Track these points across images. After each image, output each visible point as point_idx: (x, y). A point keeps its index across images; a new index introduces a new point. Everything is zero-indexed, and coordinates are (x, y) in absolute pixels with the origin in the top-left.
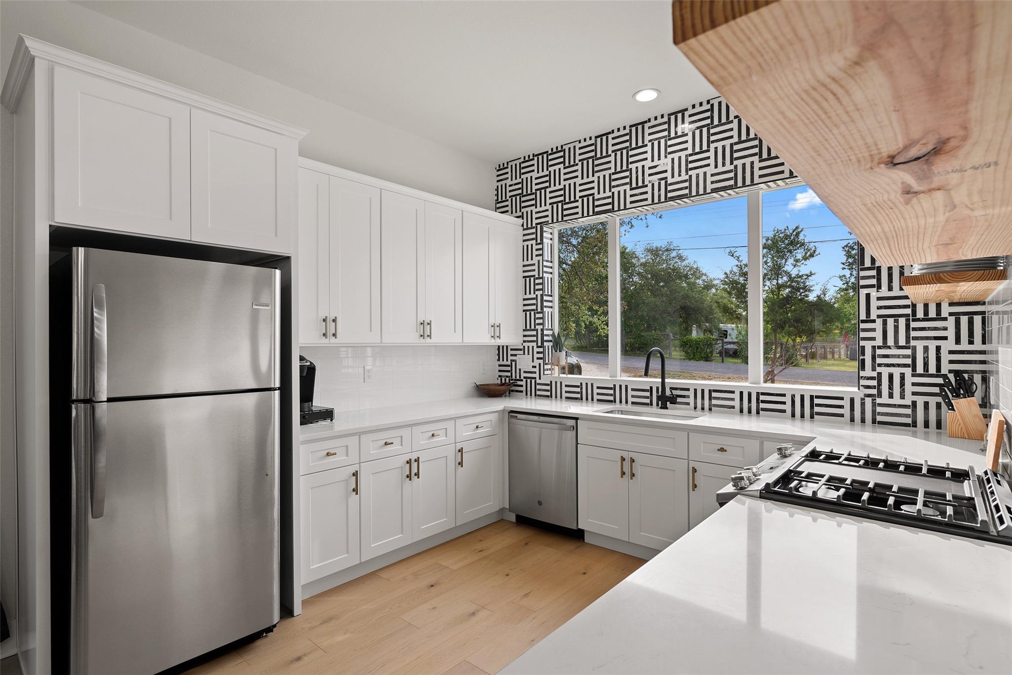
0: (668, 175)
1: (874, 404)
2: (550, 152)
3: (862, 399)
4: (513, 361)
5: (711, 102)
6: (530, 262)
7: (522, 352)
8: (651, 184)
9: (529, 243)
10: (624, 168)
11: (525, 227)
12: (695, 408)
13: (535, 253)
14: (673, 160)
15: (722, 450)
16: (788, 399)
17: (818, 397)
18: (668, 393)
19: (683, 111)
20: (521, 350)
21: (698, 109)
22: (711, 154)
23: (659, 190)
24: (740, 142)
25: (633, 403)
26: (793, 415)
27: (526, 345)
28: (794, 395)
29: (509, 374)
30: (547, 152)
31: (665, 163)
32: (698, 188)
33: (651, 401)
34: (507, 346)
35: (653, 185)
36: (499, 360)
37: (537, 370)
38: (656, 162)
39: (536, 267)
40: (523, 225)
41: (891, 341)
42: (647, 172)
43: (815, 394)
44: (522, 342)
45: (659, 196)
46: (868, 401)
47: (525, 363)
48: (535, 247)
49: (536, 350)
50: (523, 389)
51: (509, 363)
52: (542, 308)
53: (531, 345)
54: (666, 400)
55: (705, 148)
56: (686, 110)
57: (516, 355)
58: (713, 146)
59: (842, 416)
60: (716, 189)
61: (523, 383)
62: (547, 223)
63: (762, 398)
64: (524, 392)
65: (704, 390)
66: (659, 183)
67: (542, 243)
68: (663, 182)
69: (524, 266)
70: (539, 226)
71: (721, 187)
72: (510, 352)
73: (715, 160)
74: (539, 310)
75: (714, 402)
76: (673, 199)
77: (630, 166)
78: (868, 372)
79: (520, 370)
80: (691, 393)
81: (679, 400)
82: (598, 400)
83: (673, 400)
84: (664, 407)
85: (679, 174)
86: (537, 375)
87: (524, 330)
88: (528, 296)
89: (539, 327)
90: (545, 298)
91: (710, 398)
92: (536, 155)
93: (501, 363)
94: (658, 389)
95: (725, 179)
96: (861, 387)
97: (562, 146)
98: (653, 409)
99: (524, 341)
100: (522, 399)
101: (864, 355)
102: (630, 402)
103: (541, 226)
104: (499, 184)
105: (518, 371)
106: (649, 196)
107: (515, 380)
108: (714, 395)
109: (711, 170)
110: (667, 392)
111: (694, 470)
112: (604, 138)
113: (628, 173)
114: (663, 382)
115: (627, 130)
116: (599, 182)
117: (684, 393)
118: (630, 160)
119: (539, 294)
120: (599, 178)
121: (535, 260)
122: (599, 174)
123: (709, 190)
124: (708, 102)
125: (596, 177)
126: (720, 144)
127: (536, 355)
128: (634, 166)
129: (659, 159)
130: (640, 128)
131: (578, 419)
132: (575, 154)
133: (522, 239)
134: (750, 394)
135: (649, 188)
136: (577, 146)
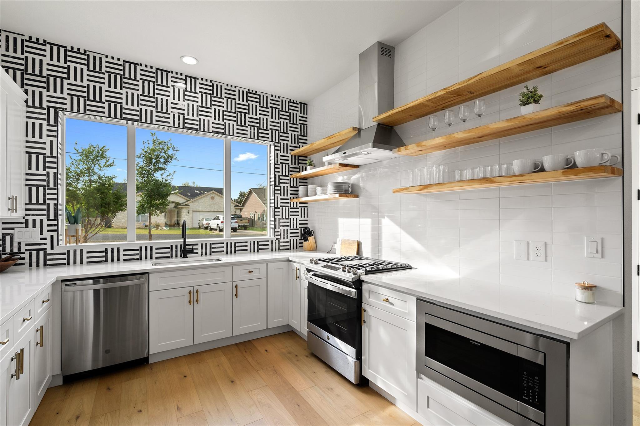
0: (186, 112)
1: (279, 242)
2: (69, 48)
3: (275, 241)
4: (8, 234)
5: (213, 82)
6: (37, 140)
7: (24, 225)
8: (173, 114)
9: (37, 121)
10: (151, 95)
11: (30, 103)
12: (202, 255)
13: (45, 133)
14: (188, 105)
15: (250, 272)
16: (248, 244)
17: (260, 242)
19: (196, 79)
20: (22, 223)
21: (204, 82)
22: (212, 111)
23: (179, 120)
24: (228, 111)
25: (157, 258)
26: (250, 251)
27: (30, 219)
28: (251, 242)
29: (1, 248)
30: (66, 47)
31: (183, 104)
32: (205, 128)
33: (172, 255)
35: (174, 115)
37: (48, 241)
38: (176, 101)
39: (47, 146)
40: (26, 101)
41: (284, 217)
42: (170, 105)
43: (259, 241)
44: (24, 215)
45: (179, 124)
46: (277, 241)
47: (28, 236)
48: (45, 127)
49: (45, 223)
50: (27, 261)
51: (1, 237)
52: (55, 185)
53: (38, 218)
54: (188, 252)
56: (198, 79)
57: (13, 229)
58: (213, 107)
59: (269, 249)
60: (215, 131)
61: (25, 256)
62: (64, 110)
63: (237, 245)
64: (27, 265)
65: (207, 244)
66: (179, 116)
67: (57, 126)
68: (181, 116)
69: (27, 142)
70: (52, 110)
71: (218, 132)
72: (1, 226)
73: (214, 115)
74: (52, 185)
75: (213, 250)
76: (188, 128)
78: (277, 230)
79: (19, 243)
80: (199, 247)
82: (124, 260)
83: (191, 251)
84: (185, 257)
85: (192, 115)
86: (48, 247)
87: (26, 204)
88: (33, 171)
89: (52, 203)
91: (211, 248)
92: (49, 43)
95: (220, 128)
96: (275, 236)
97: (85, 51)
98: (173, 259)
99: (27, 215)
100: (23, 271)
101: (276, 222)
102: (154, 258)
103: (55, 111)
105: (16, 245)
106: (171, 121)
107: (10, 254)
108: (213, 246)
109: (212, 120)
110: (187, 247)
111: (236, 286)
112: (133, 66)
113: (154, 100)
114: (185, 242)
115: (154, 70)
116: (127, 96)
117: (195, 247)
118: (156, 91)
119: (52, 171)
120: (127, 93)
121: (45, 139)
122: (127, 90)
123: (211, 131)
124: (211, 81)
125: (124, 91)
126: (217, 108)
127: (45, 228)
128: (159, 97)
129: (179, 100)
130: (164, 73)
131: (147, 273)
132: (101, 64)
133: (25, 114)
134: (231, 243)
135: (171, 116)
136: (104, 60)
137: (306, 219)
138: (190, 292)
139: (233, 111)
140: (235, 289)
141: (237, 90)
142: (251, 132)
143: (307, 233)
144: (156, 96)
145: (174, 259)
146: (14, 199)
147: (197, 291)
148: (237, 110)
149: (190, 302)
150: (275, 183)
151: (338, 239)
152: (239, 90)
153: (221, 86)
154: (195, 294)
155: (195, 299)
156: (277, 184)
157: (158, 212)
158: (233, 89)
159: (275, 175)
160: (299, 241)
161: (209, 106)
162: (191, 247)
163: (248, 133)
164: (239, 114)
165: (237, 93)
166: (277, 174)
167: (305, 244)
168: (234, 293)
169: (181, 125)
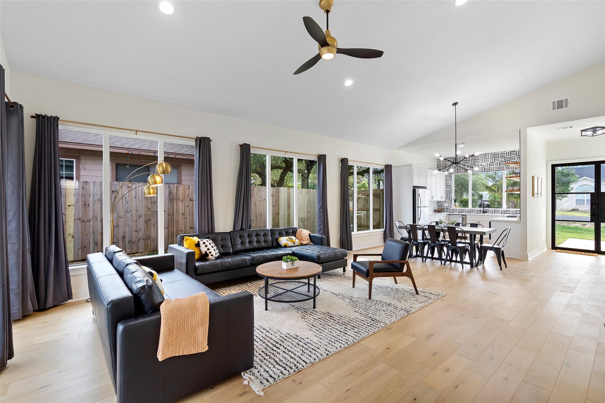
6: (448, 182)
9: (447, 178)
10: (474, 164)
13: (449, 180)
14: (486, 164)
18: (485, 211)
19: (489, 154)
21: (492, 154)
22: (495, 163)
23: (483, 169)
24: (501, 162)
27: (446, 201)
28: (512, 210)
29: (441, 207)
30: (453, 157)
31: (484, 164)
32: (492, 170)
34: (440, 201)
36: (438, 204)
37: (449, 206)
39: (449, 183)
40: (445, 173)
42: (480, 165)
47: (446, 205)
48: (449, 179)
49: (449, 202)
50: (446, 211)
51: (441, 205)
52: (451, 192)
53: (448, 201)
54: (484, 212)
55: (493, 162)
57: (443, 203)
58: (495, 162)
60: (496, 170)
61: (446, 209)
67: (451, 178)
68: (484, 168)
69: (446, 183)
70: (450, 174)
72: (441, 202)
74: (450, 193)
77: (475, 163)
81: (487, 212)
83: (486, 212)
84: (484, 213)
86: (450, 208)
87: (446, 197)
88: (447, 190)
89: (450, 197)
90: (452, 190)
92: (450, 158)
93: (439, 205)
94: (482, 210)
95: (498, 169)
100: (444, 213)
102: (475, 213)
104: (438, 163)
105: (444, 207)
106: (480, 170)
107: (443, 209)
109: (495, 166)
115: (475, 156)
119: (450, 189)
121: (449, 182)
124: (494, 153)
125: (466, 165)
127: (449, 203)
130: (478, 156)
133: (445, 176)
134: (503, 211)
136: (462, 157)
139: (504, 161)
141: (506, 152)
146: (442, 197)
153: (499, 153)
158: (504, 153)
165: (506, 154)
169: (483, 171)
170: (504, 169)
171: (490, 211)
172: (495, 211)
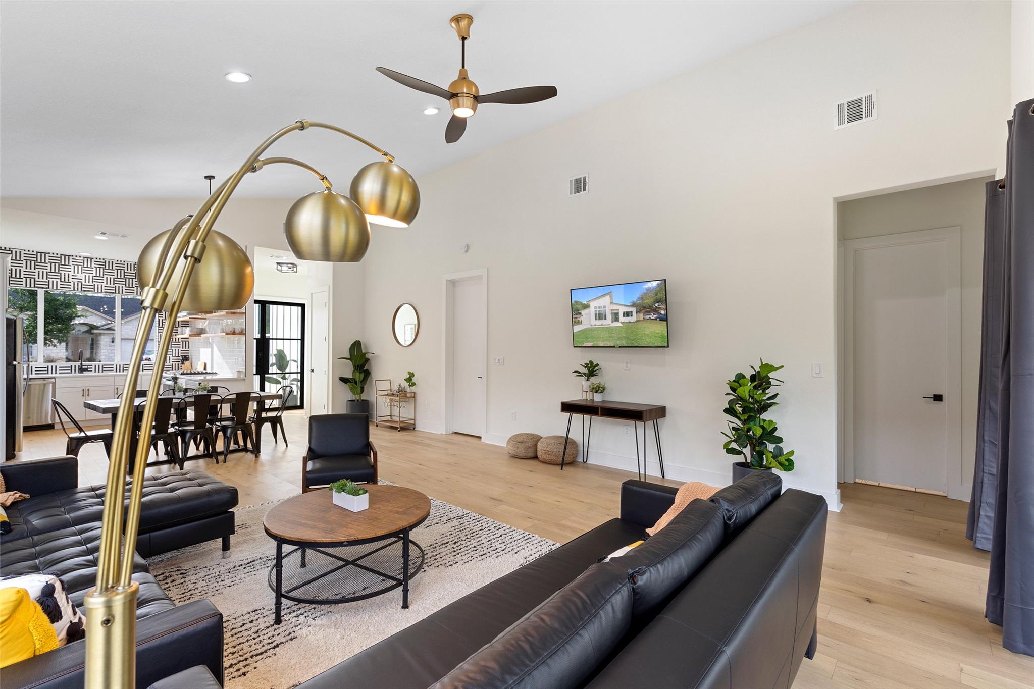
0: (83, 281)
12: (95, 372)
14: (85, 276)
19: (91, 259)
21: (98, 260)
22: (105, 278)
23: (78, 285)
31: (81, 276)
33: (71, 372)
35: (74, 283)
38: (76, 274)
42: (71, 277)
45: (78, 288)
54: (82, 370)
56: (93, 258)
58: (105, 276)
63: (125, 366)
65: (99, 365)
66: (78, 284)
68: (80, 283)
75: (104, 369)
81: (89, 370)
83: (86, 370)
84: (82, 373)
97: (10, 249)
106: (72, 287)
110: (84, 367)
111: (117, 389)
112: (43, 255)
113: (59, 274)
114: (81, 364)
115: (59, 256)
116: (39, 273)
117: (89, 367)
118: (60, 269)
120: (39, 271)
122: (39, 270)
123: (103, 291)
124: (104, 259)
125: (37, 270)
126: (109, 277)
128: (63, 273)
129: (78, 273)
130: (67, 257)
131: (54, 378)
132: (20, 255)
134: (120, 365)
135: (72, 284)
136: (23, 252)
137: (187, 349)
138: (83, 390)
139: (122, 277)
140: (116, 390)
141: (126, 263)
142: (137, 291)
143: (185, 359)
144: (60, 272)
145: (73, 374)
147: (88, 390)
148: (126, 276)
149: (83, 395)
150: (159, 325)
151: (199, 363)
152: (128, 264)
153: (112, 262)
154: (87, 391)
155: (87, 394)
156: (161, 326)
157: (55, 341)
158: (122, 263)
159: (159, 320)
160: (180, 365)
161: (102, 275)
162: (86, 367)
163: (135, 292)
164: (127, 279)
165: (126, 266)
166: (161, 319)
167: (183, 366)
168: (116, 392)
169: (80, 289)
170: (122, 293)
171: (94, 368)
172: (104, 367)
